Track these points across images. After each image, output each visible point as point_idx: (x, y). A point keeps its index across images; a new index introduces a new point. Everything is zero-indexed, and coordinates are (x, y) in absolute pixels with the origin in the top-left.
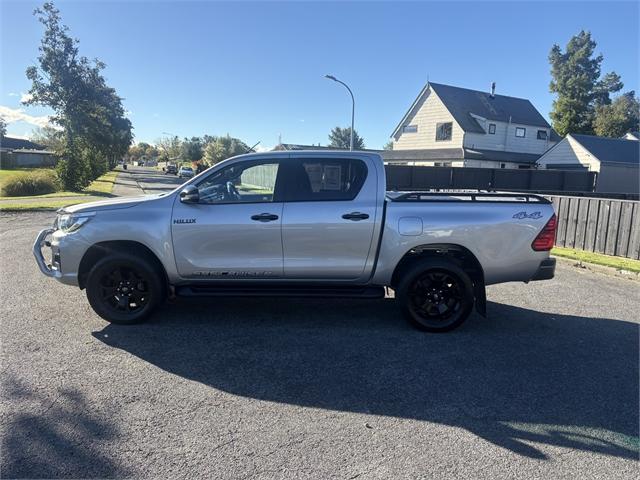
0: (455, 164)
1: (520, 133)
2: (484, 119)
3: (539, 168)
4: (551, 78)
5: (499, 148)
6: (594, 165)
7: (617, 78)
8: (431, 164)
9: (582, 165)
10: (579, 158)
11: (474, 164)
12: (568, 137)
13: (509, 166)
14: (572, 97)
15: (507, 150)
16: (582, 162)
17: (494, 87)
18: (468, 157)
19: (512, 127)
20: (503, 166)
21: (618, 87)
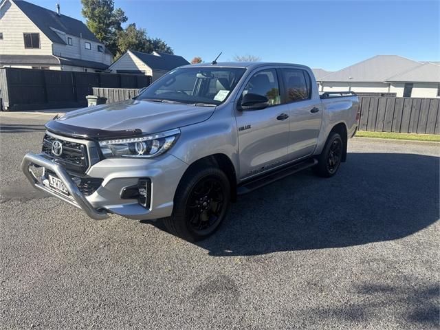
0: (52, 68)
1: (88, 46)
2: (64, 33)
3: (112, 73)
4: (82, 6)
5: (77, 56)
6: (149, 72)
7: (123, 13)
8: (30, 67)
9: (140, 71)
10: (138, 67)
11: (68, 69)
12: (129, 52)
13: (89, 70)
14: (100, 23)
15: (83, 59)
16: (140, 69)
17: (59, 8)
18: (63, 63)
19: (83, 41)
20: (86, 70)
21: (125, 20)
